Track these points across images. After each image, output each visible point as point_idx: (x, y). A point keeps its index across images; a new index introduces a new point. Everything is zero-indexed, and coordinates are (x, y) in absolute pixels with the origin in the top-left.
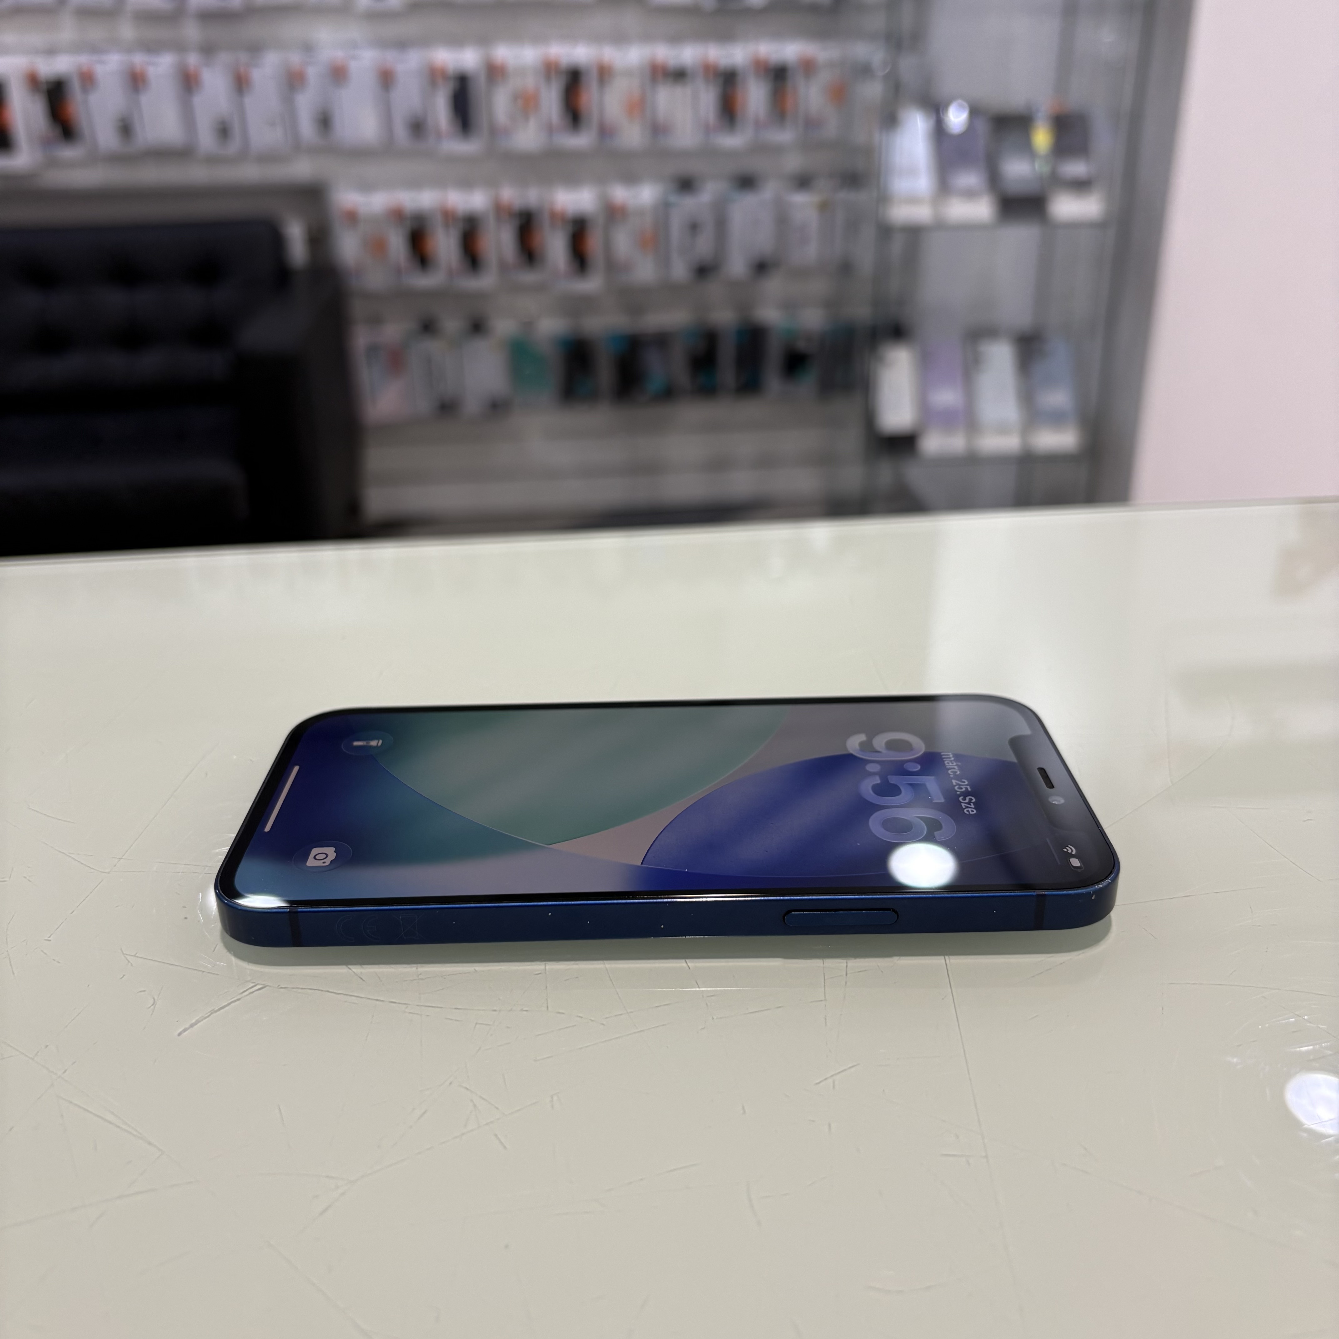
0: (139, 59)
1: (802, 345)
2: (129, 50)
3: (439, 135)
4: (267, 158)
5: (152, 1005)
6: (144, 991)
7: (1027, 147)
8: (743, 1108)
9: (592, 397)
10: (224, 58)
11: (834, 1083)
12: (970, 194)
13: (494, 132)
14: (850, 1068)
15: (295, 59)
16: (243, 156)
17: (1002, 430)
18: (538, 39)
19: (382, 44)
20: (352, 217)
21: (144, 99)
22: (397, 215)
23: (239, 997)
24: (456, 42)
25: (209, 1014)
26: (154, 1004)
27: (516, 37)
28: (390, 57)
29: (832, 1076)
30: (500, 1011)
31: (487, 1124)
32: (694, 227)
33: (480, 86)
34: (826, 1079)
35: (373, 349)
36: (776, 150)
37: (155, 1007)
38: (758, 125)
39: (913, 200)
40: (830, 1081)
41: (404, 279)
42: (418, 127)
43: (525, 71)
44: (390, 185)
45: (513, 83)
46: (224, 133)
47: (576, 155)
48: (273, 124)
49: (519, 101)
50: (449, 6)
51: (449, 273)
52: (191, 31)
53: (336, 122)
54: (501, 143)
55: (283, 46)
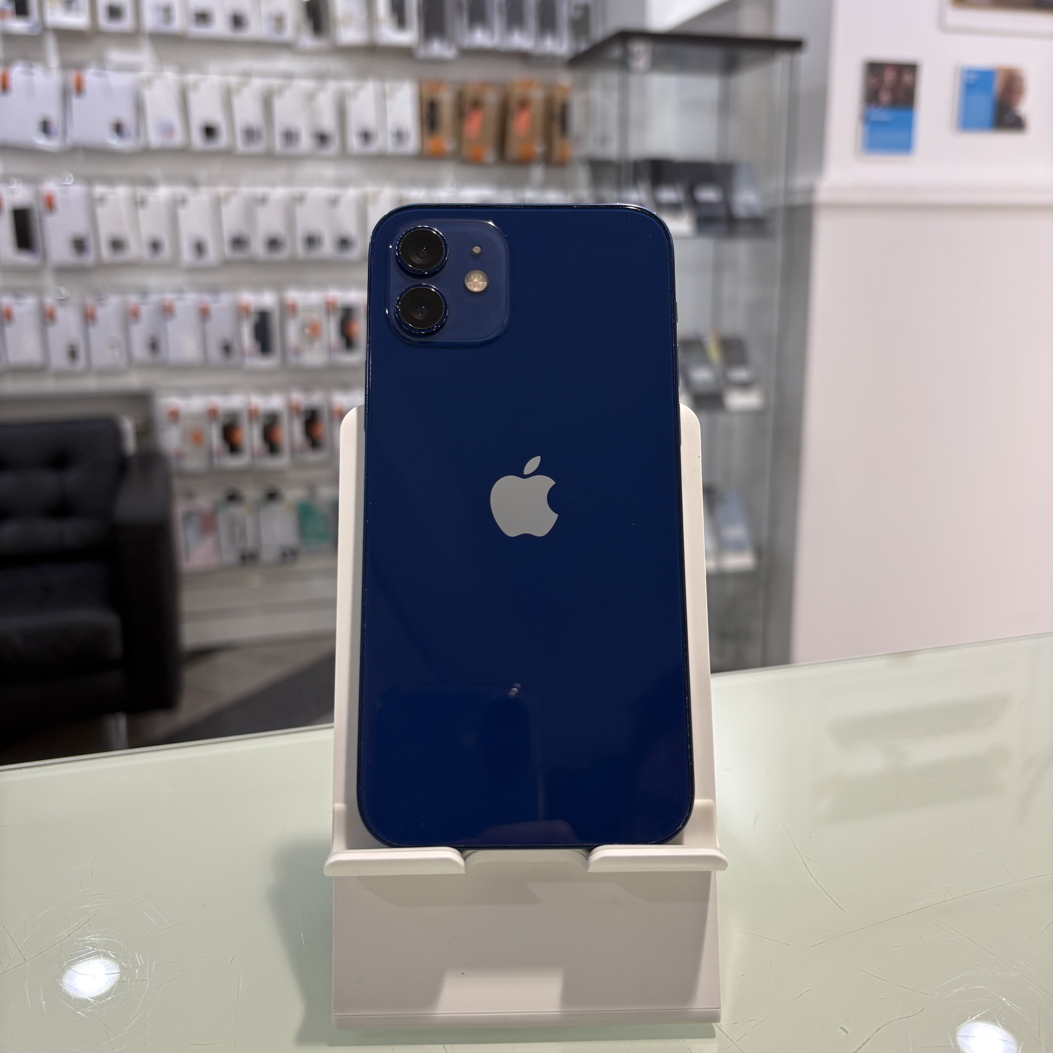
0: (7, 300)
3: (243, 354)
4: (104, 372)
10: (74, 300)
13: (286, 351)
15: (133, 299)
16: (88, 370)
18: (321, 286)
19: (200, 289)
20: (174, 416)
21: (9, 331)
24: (257, 288)
27: (304, 285)
28: (207, 298)
33: (275, 321)
35: (188, 516)
41: (216, 461)
42: (227, 349)
43: (311, 308)
44: (206, 391)
45: (301, 316)
46: (73, 354)
47: (350, 369)
48: (112, 347)
49: (307, 331)
50: (252, 263)
51: (253, 456)
52: (49, 280)
53: (162, 346)
54: (292, 360)
55: (122, 291)
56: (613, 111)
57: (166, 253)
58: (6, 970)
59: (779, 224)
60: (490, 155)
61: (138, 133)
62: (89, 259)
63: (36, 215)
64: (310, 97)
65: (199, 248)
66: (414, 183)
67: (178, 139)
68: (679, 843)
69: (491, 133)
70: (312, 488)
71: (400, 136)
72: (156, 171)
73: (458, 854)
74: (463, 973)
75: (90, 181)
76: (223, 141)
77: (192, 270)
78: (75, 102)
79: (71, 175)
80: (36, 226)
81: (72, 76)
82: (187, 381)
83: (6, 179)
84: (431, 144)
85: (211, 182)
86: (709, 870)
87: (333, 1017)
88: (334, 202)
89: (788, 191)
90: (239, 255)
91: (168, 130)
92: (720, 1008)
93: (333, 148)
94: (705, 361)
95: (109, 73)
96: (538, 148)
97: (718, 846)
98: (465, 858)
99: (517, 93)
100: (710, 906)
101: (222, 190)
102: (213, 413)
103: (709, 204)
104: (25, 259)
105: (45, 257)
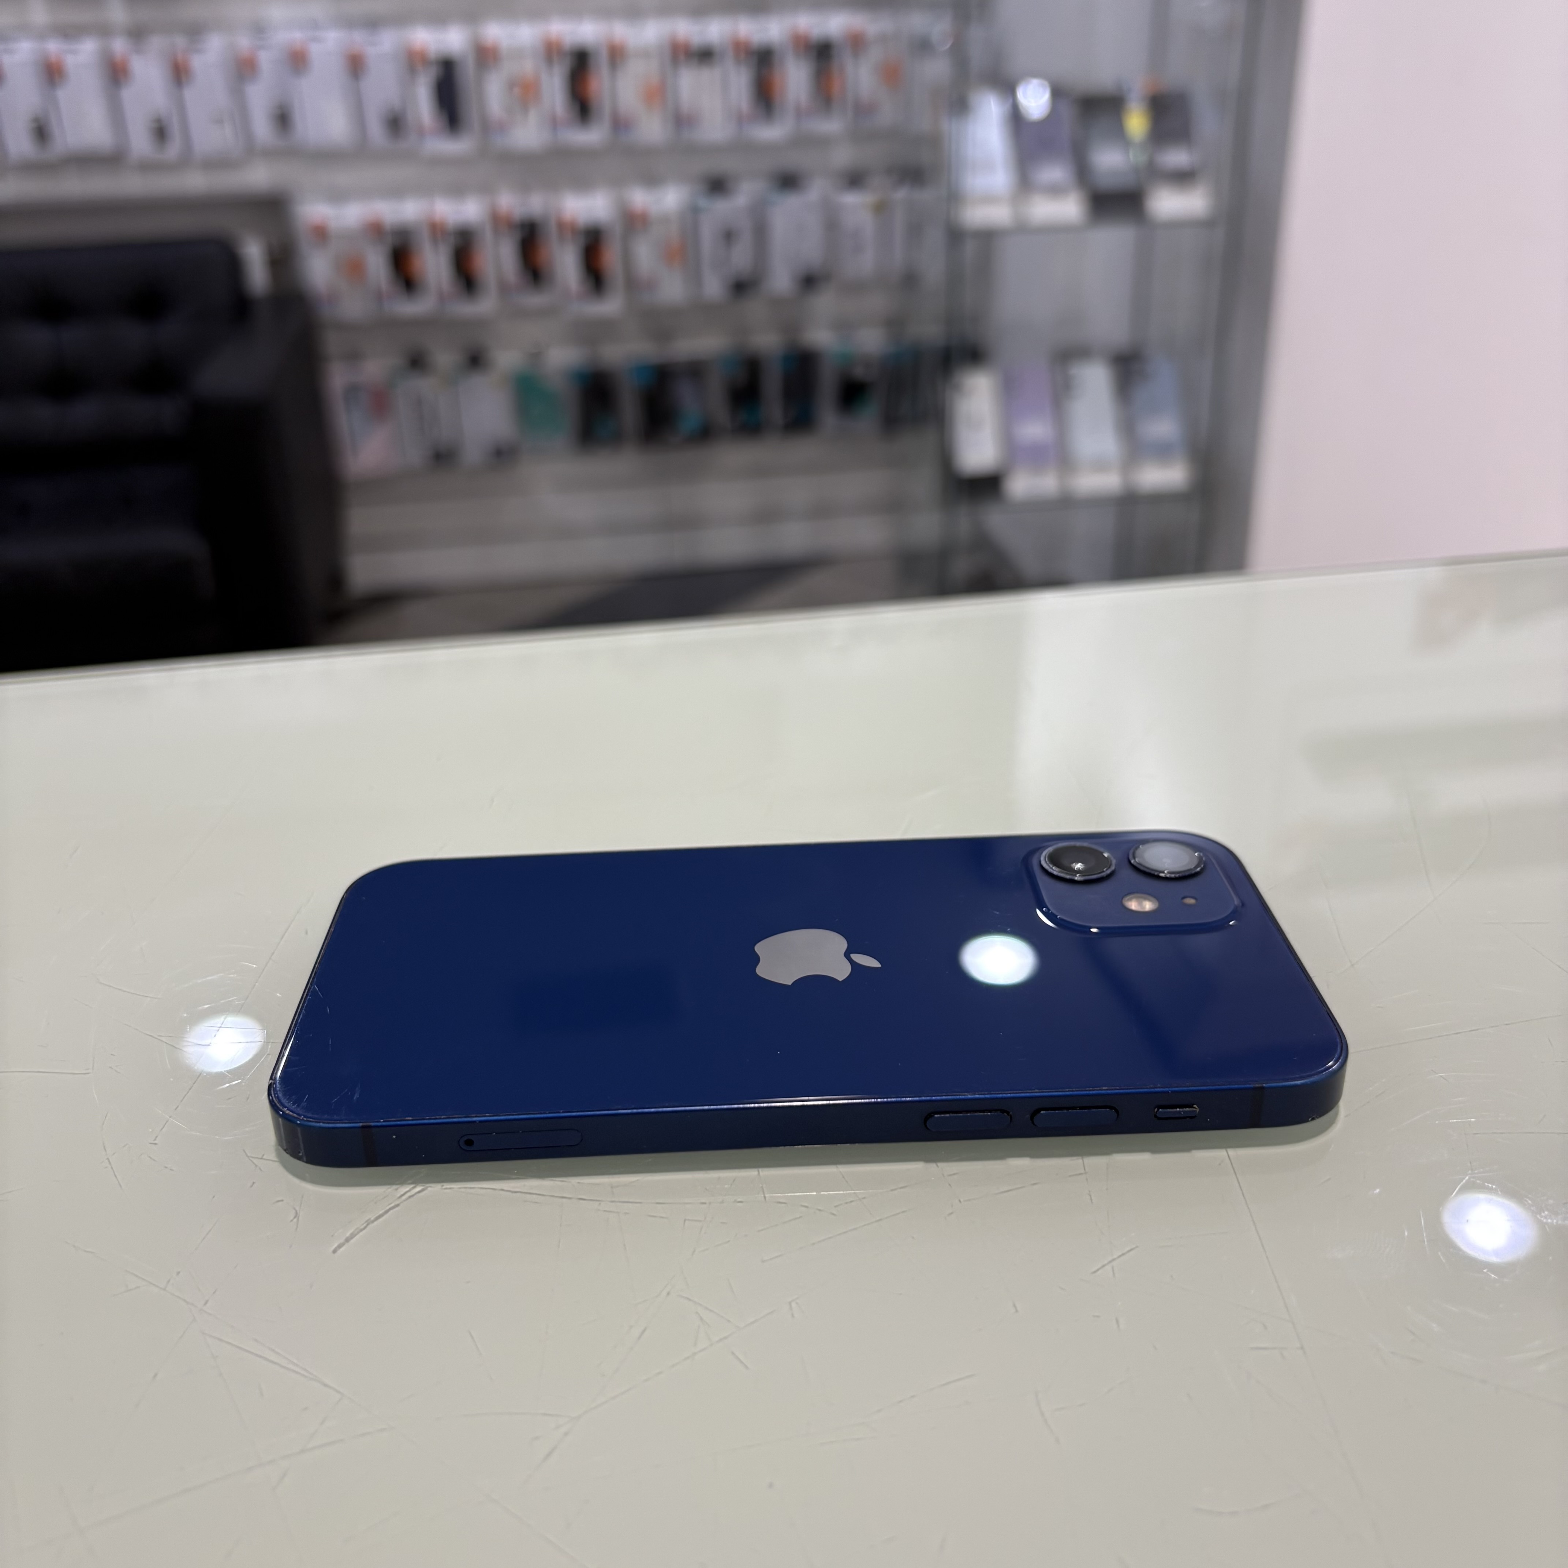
0: (53, 47)
1: (859, 372)
2: (41, 35)
3: (421, 133)
4: (213, 164)
5: (295, 1218)
6: (282, 1201)
7: (1119, 133)
8: (1015, 1306)
9: (616, 439)
10: (156, 43)
11: (1113, 1268)
12: (1055, 191)
13: (487, 128)
14: (1129, 1251)
15: (244, 42)
16: (185, 162)
17: (1100, 466)
18: (536, 15)
19: (349, 23)
20: (321, 233)
21: (62, 94)
22: (376, 230)
23: (397, 1202)
24: (438, 19)
25: (365, 1225)
26: (296, 1215)
27: (509, 13)
28: (358, 39)
29: (1110, 1262)
30: (710, 1203)
31: (721, 1340)
32: (729, 236)
33: (468, 73)
34: (1103, 1266)
35: (352, 391)
36: (821, 142)
37: (298, 1220)
38: (799, 113)
39: (989, 199)
40: (1108, 1268)
41: (387, 307)
42: (395, 124)
43: (520, 53)
44: (365, 194)
45: (507, 67)
46: (160, 132)
48: (220, 122)
49: (516, 90)
51: (439, 297)
54: (498, 140)
55: (227, 27)
70: (535, 349)
82: (343, 177)
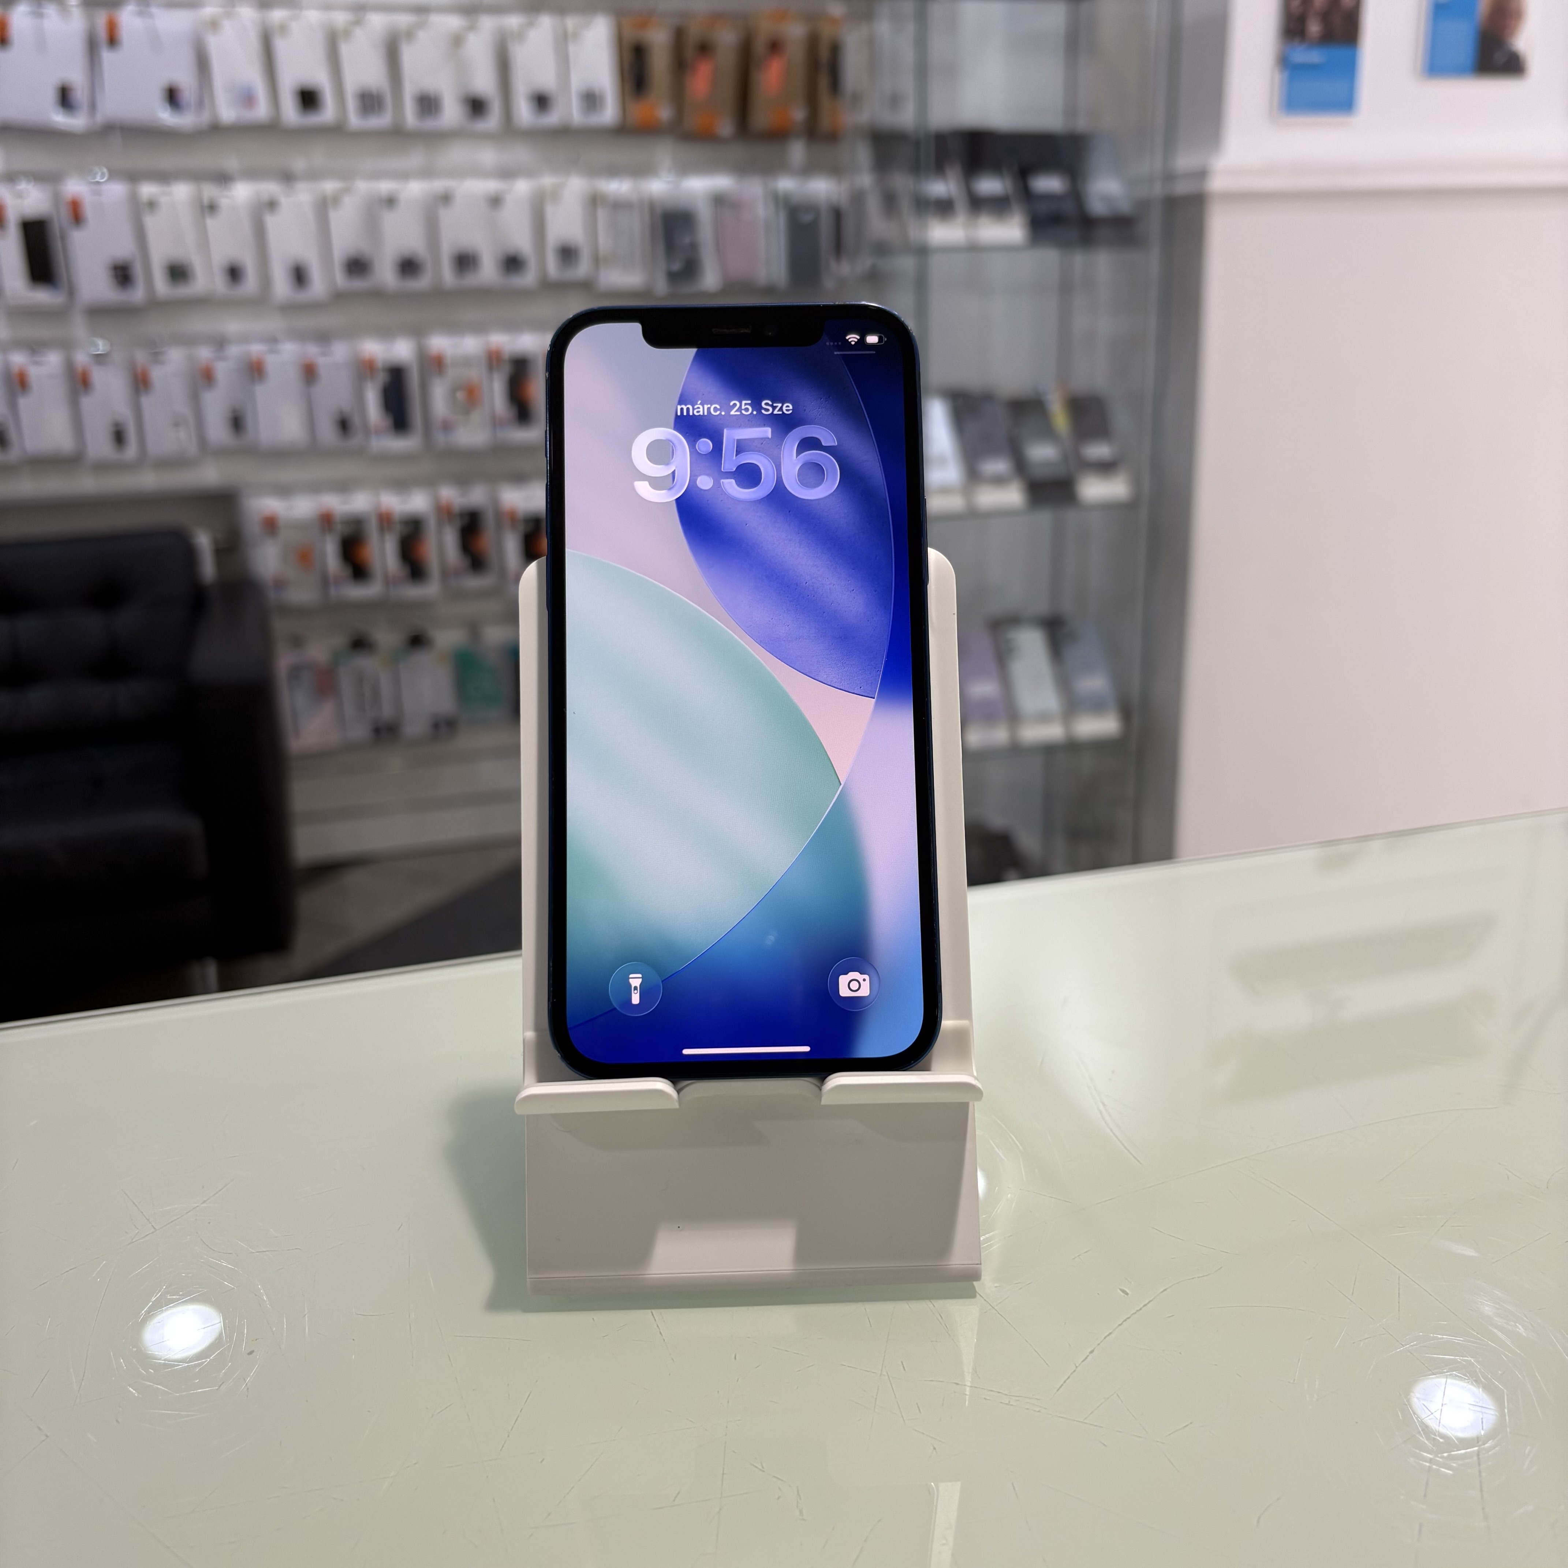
0: (17, 359)
2: (6, 348)
3: (369, 432)
4: (166, 463)
10: (119, 355)
12: (999, 481)
13: (430, 426)
15: (204, 353)
16: (142, 461)
17: (1044, 718)
18: (479, 328)
19: (301, 336)
20: (271, 525)
21: (25, 404)
24: (386, 333)
27: (454, 328)
28: (312, 350)
33: (414, 380)
35: (296, 671)
39: (944, 490)
41: (333, 592)
42: (344, 425)
43: (466, 362)
44: (315, 488)
45: (452, 373)
46: (119, 437)
47: (525, 450)
48: (176, 425)
49: (460, 395)
50: (378, 295)
51: (388, 582)
52: (79, 327)
53: (249, 422)
54: (440, 439)
55: (188, 341)
56: (908, 55)
57: (251, 283)
58: (134, 1240)
59: (1154, 226)
60: (726, 127)
61: (200, 104)
62: (138, 294)
63: (55, 229)
64: (457, 41)
65: (300, 276)
66: (613, 172)
67: (262, 111)
68: (927, 1068)
69: (728, 92)
70: (474, 629)
71: (591, 100)
72: (231, 162)
73: (669, 1085)
74: (679, 1227)
75: (133, 177)
76: (328, 113)
77: (289, 308)
78: (107, 56)
79: (105, 170)
80: (57, 246)
81: (101, 19)
82: (288, 474)
83: (11, 178)
84: (638, 111)
85: (314, 175)
86: (967, 1101)
87: (528, 1280)
88: (495, 201)
89: (1169, 177)
90: (359, 284)
91: (248, 99)
92: (981, 1264)
93: (492, 121)
94: (1048, 432)
95: (154, 10)
96: (798, 114)
97: (975, 1074)
98: (679, 1092)
99: (765, 29)
100: (969, 1145)
101: (330, 186)
102: (326, 520)
103: (1049, 197)
104: (42, 296)
105: (72, 292)
